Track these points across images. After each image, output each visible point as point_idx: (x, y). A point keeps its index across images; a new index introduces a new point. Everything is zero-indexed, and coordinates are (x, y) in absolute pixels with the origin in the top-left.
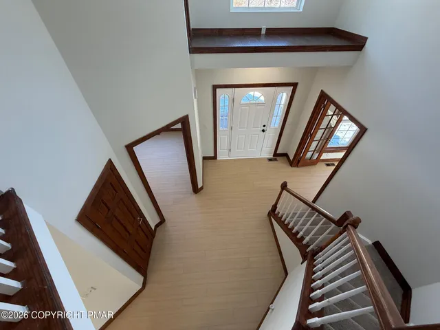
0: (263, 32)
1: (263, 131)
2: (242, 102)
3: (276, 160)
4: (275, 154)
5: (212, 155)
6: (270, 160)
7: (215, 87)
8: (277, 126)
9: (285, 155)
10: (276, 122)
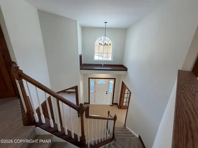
0: (103, 65)
1: (107, 93)
2: (98, 83)
3: (113, 106)
4: (113, 103)
5: (88, 102)
6: (111, 106)
7: (89, 78)
8: (111, 92)
9: (116, 104)
10: (111, 91)
